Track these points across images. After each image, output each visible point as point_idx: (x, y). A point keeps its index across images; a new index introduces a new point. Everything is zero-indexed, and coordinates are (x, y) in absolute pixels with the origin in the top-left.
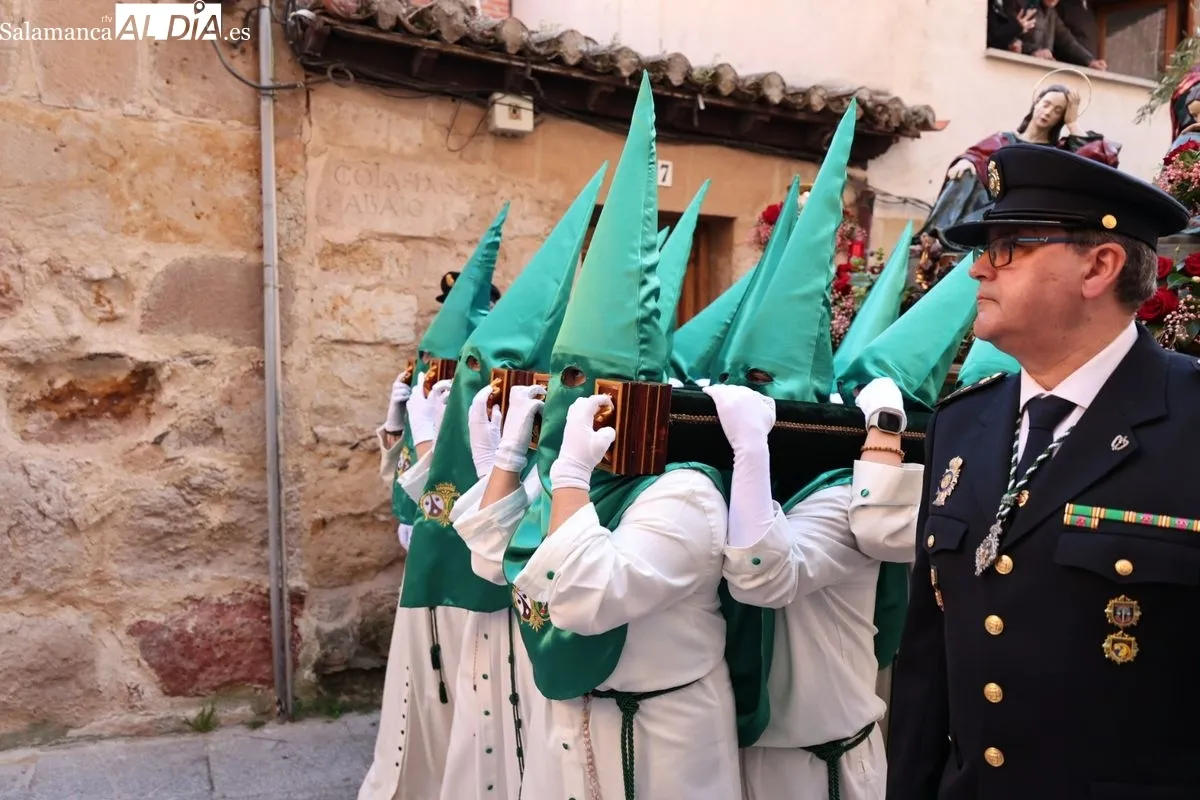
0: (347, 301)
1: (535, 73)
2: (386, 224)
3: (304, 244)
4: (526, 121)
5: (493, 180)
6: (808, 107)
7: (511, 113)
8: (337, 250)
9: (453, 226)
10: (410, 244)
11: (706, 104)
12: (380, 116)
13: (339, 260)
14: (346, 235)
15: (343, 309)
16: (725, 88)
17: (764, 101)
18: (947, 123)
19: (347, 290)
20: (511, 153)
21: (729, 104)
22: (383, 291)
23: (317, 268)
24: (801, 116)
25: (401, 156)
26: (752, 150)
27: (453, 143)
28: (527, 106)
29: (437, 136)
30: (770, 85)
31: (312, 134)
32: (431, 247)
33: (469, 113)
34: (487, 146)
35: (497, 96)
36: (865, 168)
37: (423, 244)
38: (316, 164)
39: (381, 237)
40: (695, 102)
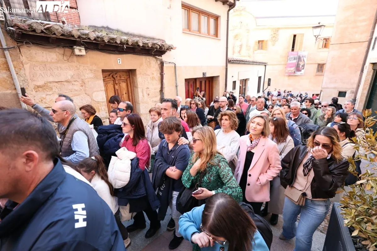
0: (45, 99)
1: (83, 42)
2: (51, 79)
3: (29, 86)
4: (83, 52)
5: (78, 66)
6: (148, 47)
7: (79, 51)
8: (38, 87)
9: (70, 78)
10: (59, 83)
11: (126, 47)
12: (43, 53)
13: (40, 89)
14: (40, 83)
15: (44, 101)
16: (130, 43)
17: (139, 46)
18: (176, 48)
19: (44, 96)
20: (81, 60)
21: (132, 46)
22: (54, 95)
23: (34, 92)
24: (147, 48)
25: (51, 62)
26: (137, 54)
27: (65, 58)
28: (83, 49)
29: (61, 57)
30: (139, 42)
31: (23, 59)
32: (65, 83)
33: (68, 51)
34: (75, 59)
35: (75, 47)
36: (161, 57)
37: (63, 83)
38: (27, 66)
39: (50, 82)
40: (124, 46)
